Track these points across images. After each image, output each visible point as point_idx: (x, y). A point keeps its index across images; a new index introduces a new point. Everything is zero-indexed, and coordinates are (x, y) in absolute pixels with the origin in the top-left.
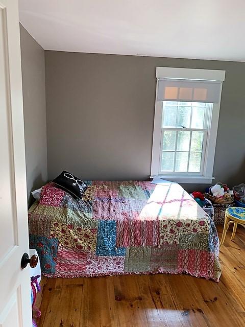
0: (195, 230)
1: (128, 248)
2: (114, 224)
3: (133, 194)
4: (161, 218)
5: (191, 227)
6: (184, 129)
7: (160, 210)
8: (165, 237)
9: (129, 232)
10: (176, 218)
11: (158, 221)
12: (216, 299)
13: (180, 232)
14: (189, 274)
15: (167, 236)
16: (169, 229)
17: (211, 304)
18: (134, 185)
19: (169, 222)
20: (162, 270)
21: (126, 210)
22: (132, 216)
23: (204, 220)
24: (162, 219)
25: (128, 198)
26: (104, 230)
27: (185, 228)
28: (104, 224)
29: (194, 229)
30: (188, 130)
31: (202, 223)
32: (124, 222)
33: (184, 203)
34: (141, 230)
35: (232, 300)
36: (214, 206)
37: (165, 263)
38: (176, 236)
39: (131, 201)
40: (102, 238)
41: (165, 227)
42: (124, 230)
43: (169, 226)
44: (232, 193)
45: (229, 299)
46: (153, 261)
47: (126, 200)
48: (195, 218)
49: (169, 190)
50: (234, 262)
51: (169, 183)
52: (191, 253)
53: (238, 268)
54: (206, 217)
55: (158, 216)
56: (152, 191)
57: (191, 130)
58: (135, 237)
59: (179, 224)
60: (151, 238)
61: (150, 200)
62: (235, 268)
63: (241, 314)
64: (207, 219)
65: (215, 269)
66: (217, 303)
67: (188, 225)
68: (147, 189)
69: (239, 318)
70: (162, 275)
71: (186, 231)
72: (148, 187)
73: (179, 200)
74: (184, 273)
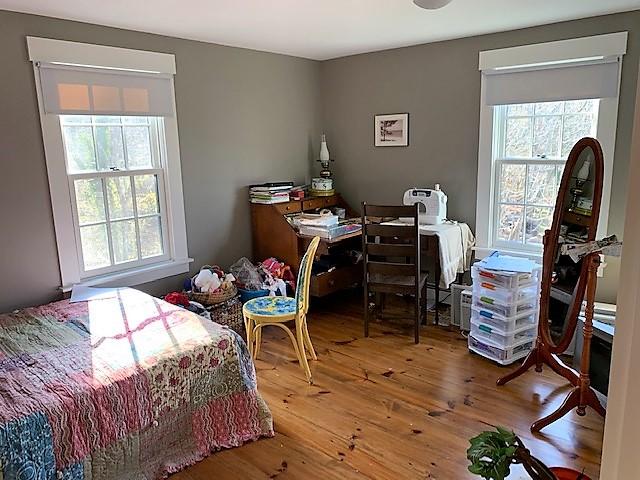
0: (214, 362)
1: (87, 460)
2: (41, 422)
3: (44, 339)
4: (146, 366)
5: (207, 360)
6: (116, 173)
7: (133, 349)
8: (163, 399)
9: (84, 424)
10: (175, 353)
11: (142, 373)
12: (285, 464)
13: (188, 379)
14: (223, 449)
15: (166, 395)
16: (167, 380)
17: (283, 476)
18: (29, 317)
19: (165, 366)
20: (171, 467)
21: (52, 377)
22: (79, 386)
23: (225, 337)
24: (150, 366)
25: (35, 352)
26: (18, 447)
27: (196, 366)
28: (14, 432)
29: (212, 360)
30: (124, 174)
31: (222, 344)
32: (65, 406)
33: (170, 320)
34: (111, 406)
35: (307, 452)
36: (208, 311)
37: (171, 452)
38: (183, 388)
39: (50, 355)
40: (18, 465)
41: (160, 378)
42: (69, 424)
43: (165, 374)
44: (231, 278)
45: (301, 453)
46: (145, 459)
47: (35, 357)
48: (208, 341)
49: (121, 305)
50: (277, 391)
51: (113, 292)
52: (215, 407)
53: (288, 399)
54: (225, 331)
55: (137, 362)
56: (86, 317)
57: (132, 174)
58: (101, 427)
59: (184, 362)
60: (136, 414)
61: (94, 340)
62: (285, 401)
63: (331, 465)
64: (229, 334)
65: (261, 415)
66: (290, 468)
67: (201, 357)
68: (73, 318)
69: (332, 472)
70: (176, 477)
71: (198, 371)
72: (70, 312)
73: (157, 318)
74: (214, 451)
